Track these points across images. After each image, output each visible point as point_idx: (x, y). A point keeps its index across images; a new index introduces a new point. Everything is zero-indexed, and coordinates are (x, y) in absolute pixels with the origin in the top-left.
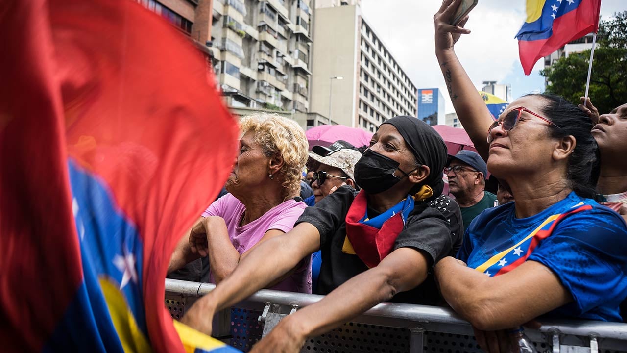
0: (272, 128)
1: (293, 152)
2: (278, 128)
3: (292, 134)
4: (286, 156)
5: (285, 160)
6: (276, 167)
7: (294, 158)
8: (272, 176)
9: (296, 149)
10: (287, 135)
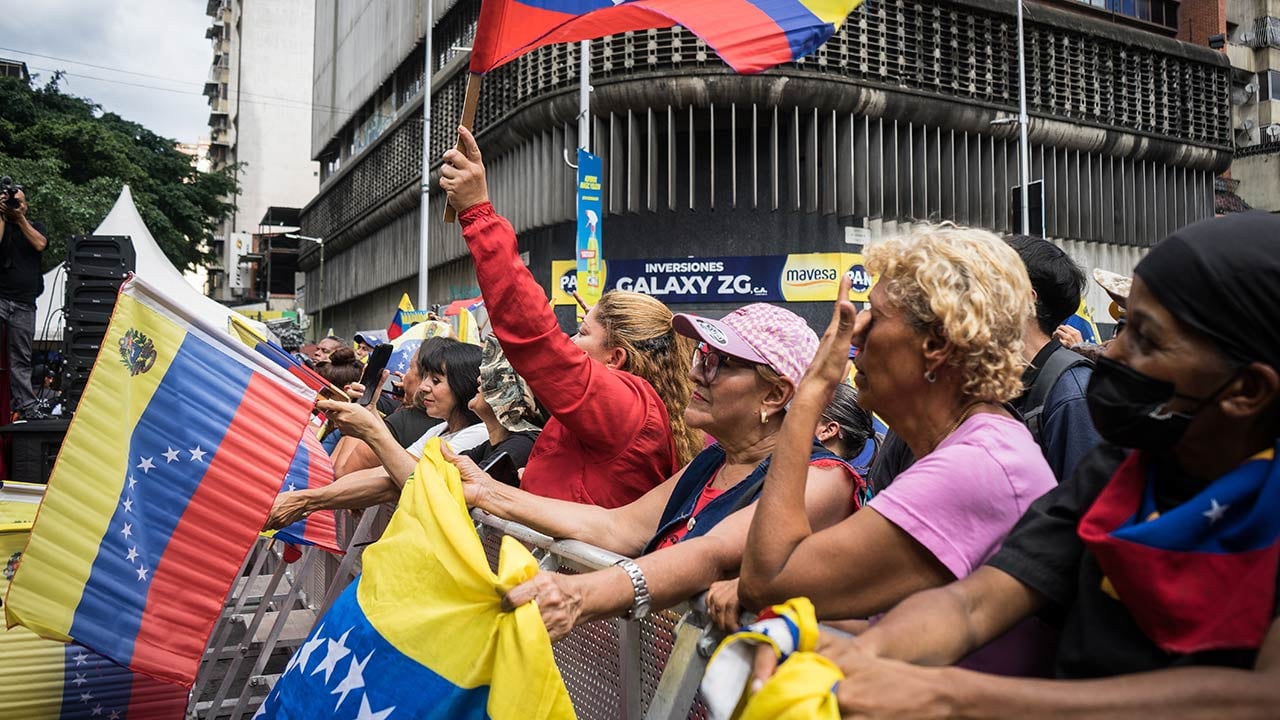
0: (922, 267)
1: (971, 316)
2: (935, 265)
3: (970, 274)
4: (953, 328)
5: (954, 339)
6: (937, 355)
7: (972, 333)
8: (932, 377)
9: (978, 312)
10: (955, 278)
